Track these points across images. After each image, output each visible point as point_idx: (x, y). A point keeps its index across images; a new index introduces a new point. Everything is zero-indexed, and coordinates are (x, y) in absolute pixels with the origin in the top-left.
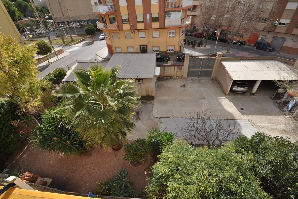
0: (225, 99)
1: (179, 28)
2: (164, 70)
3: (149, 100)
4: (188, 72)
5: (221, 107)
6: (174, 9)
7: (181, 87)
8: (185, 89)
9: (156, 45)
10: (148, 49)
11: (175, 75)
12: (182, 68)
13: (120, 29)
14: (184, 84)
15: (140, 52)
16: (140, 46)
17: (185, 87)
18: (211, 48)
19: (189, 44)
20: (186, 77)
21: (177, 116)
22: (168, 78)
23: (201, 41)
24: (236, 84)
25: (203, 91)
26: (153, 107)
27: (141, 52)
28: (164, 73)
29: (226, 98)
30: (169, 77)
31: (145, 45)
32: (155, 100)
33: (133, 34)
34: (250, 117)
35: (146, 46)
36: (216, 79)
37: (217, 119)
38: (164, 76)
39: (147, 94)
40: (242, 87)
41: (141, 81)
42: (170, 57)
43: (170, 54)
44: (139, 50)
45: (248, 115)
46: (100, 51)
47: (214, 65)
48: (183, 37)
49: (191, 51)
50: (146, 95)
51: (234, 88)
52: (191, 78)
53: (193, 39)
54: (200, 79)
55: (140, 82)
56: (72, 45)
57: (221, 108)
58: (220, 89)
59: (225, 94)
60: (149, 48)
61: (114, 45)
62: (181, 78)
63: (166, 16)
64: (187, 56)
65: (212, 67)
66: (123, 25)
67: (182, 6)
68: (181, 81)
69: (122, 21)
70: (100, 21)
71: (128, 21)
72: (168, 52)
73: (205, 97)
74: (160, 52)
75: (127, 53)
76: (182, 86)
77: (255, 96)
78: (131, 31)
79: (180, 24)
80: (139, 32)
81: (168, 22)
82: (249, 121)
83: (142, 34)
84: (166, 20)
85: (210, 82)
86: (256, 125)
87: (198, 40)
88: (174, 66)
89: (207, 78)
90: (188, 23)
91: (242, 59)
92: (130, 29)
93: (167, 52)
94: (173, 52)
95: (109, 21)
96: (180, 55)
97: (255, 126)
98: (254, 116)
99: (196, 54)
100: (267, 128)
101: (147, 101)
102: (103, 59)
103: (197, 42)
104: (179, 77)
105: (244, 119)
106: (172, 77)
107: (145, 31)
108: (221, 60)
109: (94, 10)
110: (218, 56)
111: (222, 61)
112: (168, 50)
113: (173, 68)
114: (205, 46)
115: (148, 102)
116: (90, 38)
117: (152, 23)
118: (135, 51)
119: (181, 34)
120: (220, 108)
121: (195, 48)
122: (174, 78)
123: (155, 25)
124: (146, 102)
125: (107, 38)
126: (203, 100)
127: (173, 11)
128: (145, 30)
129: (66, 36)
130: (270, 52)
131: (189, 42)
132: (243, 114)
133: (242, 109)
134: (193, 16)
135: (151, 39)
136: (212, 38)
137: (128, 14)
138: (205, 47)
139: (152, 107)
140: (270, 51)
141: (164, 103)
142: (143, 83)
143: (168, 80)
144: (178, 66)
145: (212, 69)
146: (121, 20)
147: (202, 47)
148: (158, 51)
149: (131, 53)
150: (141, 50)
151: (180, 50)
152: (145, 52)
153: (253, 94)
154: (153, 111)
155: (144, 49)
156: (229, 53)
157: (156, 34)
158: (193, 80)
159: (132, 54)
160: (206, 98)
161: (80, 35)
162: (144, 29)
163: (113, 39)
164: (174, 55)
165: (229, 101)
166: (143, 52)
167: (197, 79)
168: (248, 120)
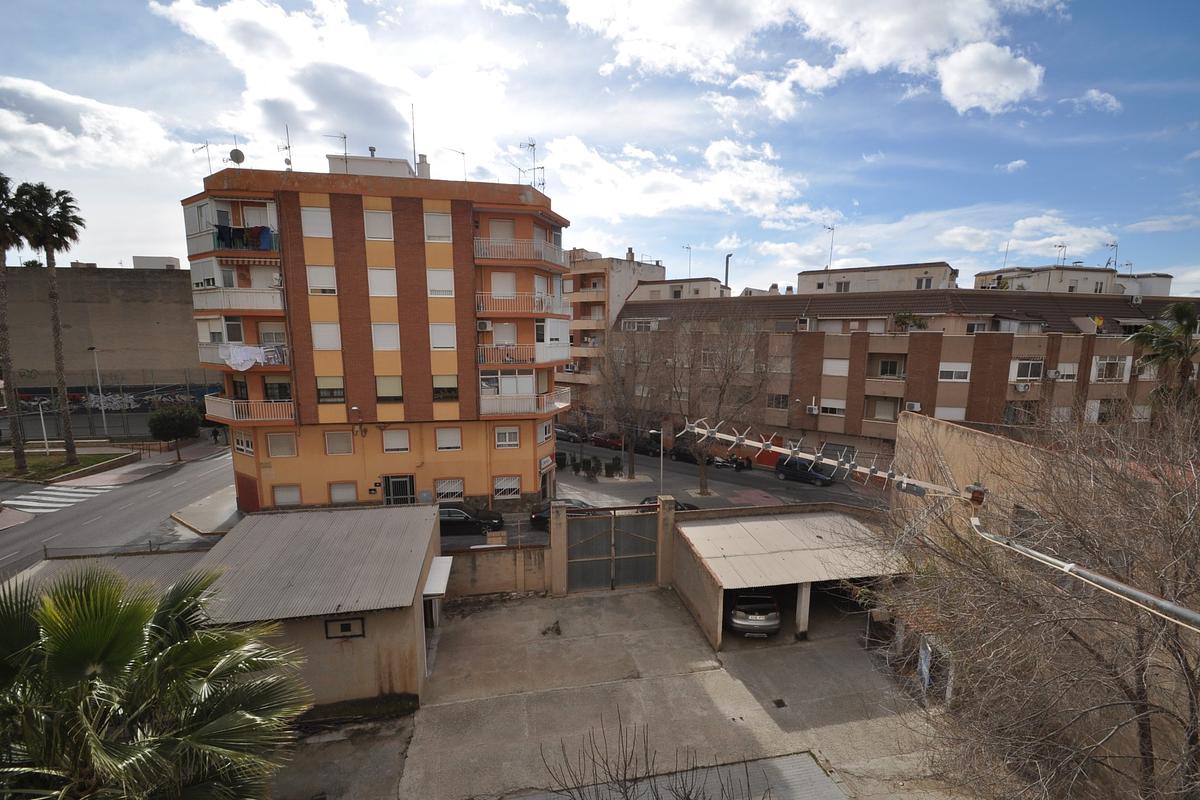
0: (715, 668)
1: (531, 422)
2: (474, 568)
3: (392, 718)
4: (571, 568)
5: (705, 709)
6: (509, 367)
7: (544, 633)
8: (562, 641)
9: (449, 475)
10: (418, 488)
11: (520, 585)
12: (543, 556)
13: (304, 421)
14: (557, 622)
15: (381, 503)
16: (387, 479)
17: (558, 631)
18: (651, 481)
19: (576, 469)
20: (564, 589)
21: (522, 787)
22: (491, 601)
23: (617, 460)
24: (739, 604)
25: (632, 642)
26: (410, 752)
27: (389, 502)
28: (474, 581)
29: (716, 664)
30: (492, 597)
31: (406, 477)
32: (419, 717)
33: (358, 438)
34: (812, 737)
35: (412, 478)
36: (673, 589)
37: (693, 769)
38: (477, 593)
39: (381, 688)
40: (761, 612)
41: (356, 629)
42: (503, 515)
43: (508, 505)
44: (379, 495)
45: (803, 727)
46: (199, 503)
47: (656, 538)
48: (550, 447)
49: (586, 490)
50: (375, 693)
51: (735, 621)
52: (582, 595)
53: (589, 452)
54: (616, 592)
55: (350, 630)
56: (62, 479)
57: (705, 713)
58: (693, 627)
59: (711, 645)
60: (422, 487)
61: (267, 478)
62: (544, 596)
63: (484, 384)
64: (557, 512)
65: (653, 547)
66: (320, 407)
67: (533, 360)
68: (543, 608)
69: (316, 396)
70: (224, 392)
71: (340, 397)
72: (498, 497)
73: (641, 669)
74: (465, 498)
75: (324, 506)
76: (549, 629)
77: (813, 644)
78: (350, 427)
79: (533, 409)
80: (382, 430)
81: (489, 403)
82: (813, 756)
83: (395, 440)
84: (482, 397)
85: (656, 602)
86: (840, 771)
87: (606, 457)
88: (514, 548)
89: (644, 589)
90: (560, 405)
91: (738, 513)
92: (345, 421)
93: (492, 496)
94: (518, 496)
95: (261, 395)
96: (542, 509)
97: (836, 776)
98: (825, 730)
99: (603, 501)
100: (878, 778)
101: (378, 725)
102: (202, 534)
103: (604, 462)
104: (536, 593)
105: (792, 750)
106: (508, 594)
107: (409, 430)
108: (676, 521)
109: (205, 356)
110: (664, 508)
111: (679, 524)
112: (497, 491)
113: (509, 556)
114: (631, 475)
115: (384, 732)
116: (170, 449)
117: (434, 404)
118: (361, 499)
119: (541, 437)
120: (698, 712)
121: (597, 482)
122: (517, 600)
123: (446, 411)
124: (374, 731)
125: (242, 450)
126: (630, 685)
127: (505, 373)
128: (409, 425)
129: (46, 442)
130: (824, 488)
131: (578, 461)
132: (786, 725)
133: (780, 704)
134: (581, 388)
135: (430, 456)
136: (651, 450)
137: (345, 373)
138: (630, 478)
139: (404, 755)
140: (826, 484)
141: (463, 722)
142: (363, 635)
143: (492, 609)
144: (527, 548)
145: (654, 554)
146: (316, 393)
147: (621, 479)
148: (460, 495)
149: (345, 505)
150: (388, 494)
151: (544, 490)
152: (404, 501)
153: (803, 637)
154: (401, 775)
155: (399, 491)
156: (709, 494)
157: (449, 438)
158: (590, 601)
159: (335, 513)
160: (644, 675)
161: (120, 440)
162: (403, 422)
163: (269, 456)
164: (519, 507)
165: (732, 675)
166: (397, 502)
167: (607, 593)
168: (809, 752)
